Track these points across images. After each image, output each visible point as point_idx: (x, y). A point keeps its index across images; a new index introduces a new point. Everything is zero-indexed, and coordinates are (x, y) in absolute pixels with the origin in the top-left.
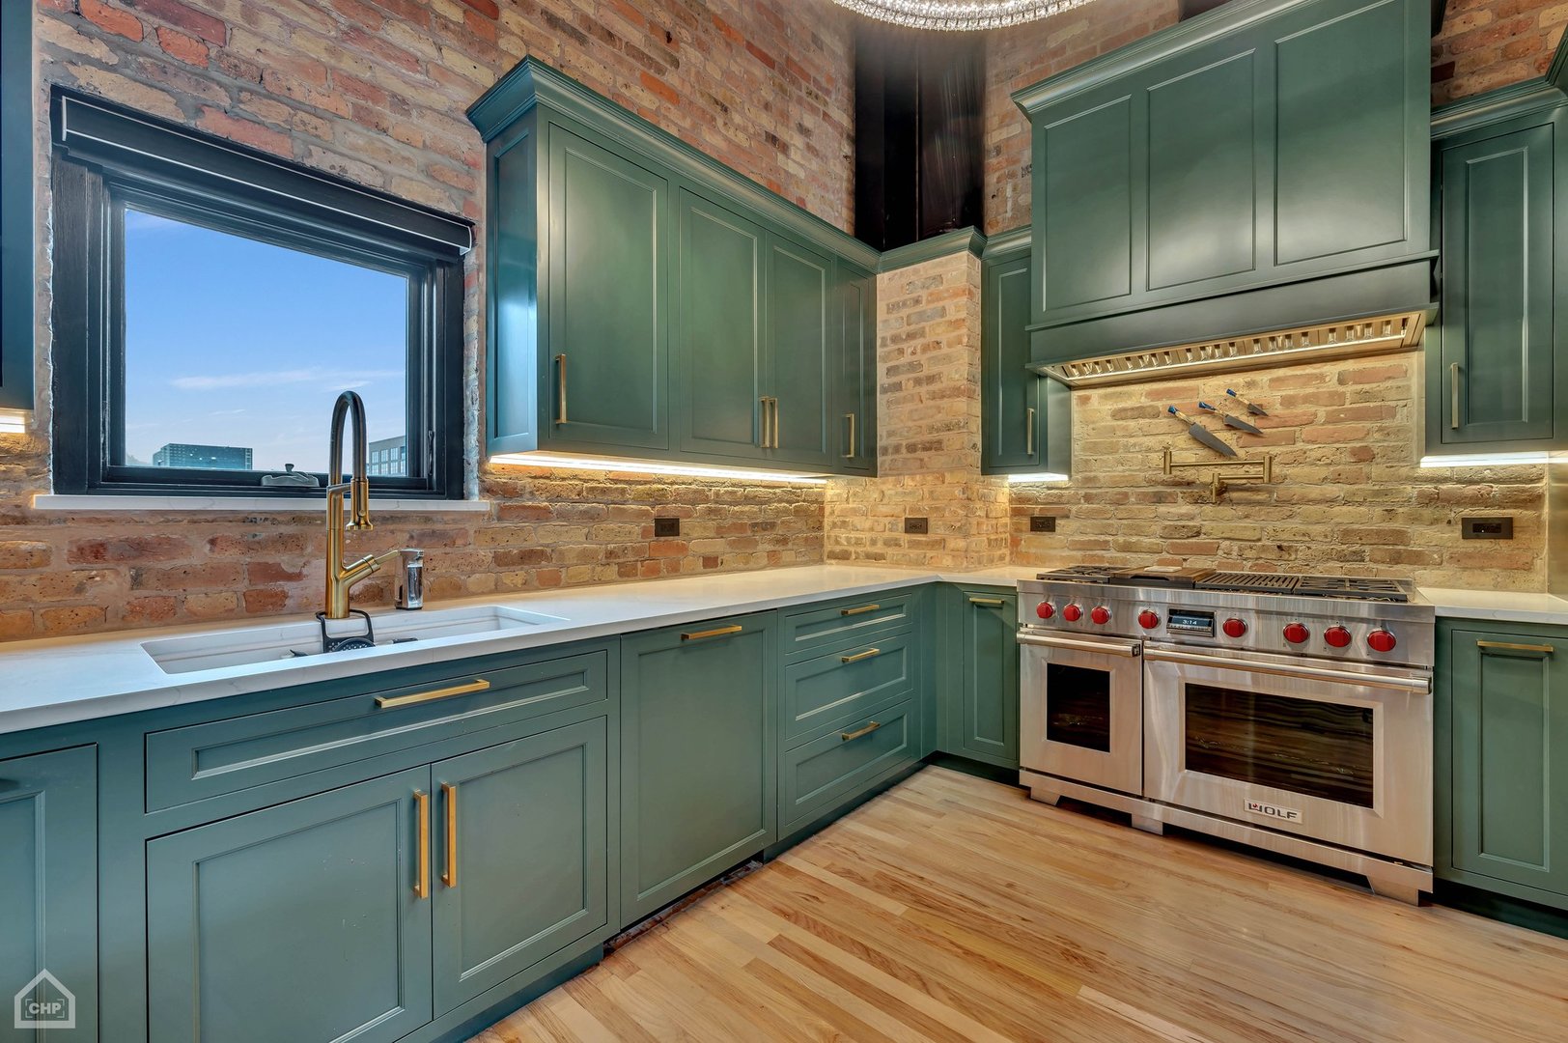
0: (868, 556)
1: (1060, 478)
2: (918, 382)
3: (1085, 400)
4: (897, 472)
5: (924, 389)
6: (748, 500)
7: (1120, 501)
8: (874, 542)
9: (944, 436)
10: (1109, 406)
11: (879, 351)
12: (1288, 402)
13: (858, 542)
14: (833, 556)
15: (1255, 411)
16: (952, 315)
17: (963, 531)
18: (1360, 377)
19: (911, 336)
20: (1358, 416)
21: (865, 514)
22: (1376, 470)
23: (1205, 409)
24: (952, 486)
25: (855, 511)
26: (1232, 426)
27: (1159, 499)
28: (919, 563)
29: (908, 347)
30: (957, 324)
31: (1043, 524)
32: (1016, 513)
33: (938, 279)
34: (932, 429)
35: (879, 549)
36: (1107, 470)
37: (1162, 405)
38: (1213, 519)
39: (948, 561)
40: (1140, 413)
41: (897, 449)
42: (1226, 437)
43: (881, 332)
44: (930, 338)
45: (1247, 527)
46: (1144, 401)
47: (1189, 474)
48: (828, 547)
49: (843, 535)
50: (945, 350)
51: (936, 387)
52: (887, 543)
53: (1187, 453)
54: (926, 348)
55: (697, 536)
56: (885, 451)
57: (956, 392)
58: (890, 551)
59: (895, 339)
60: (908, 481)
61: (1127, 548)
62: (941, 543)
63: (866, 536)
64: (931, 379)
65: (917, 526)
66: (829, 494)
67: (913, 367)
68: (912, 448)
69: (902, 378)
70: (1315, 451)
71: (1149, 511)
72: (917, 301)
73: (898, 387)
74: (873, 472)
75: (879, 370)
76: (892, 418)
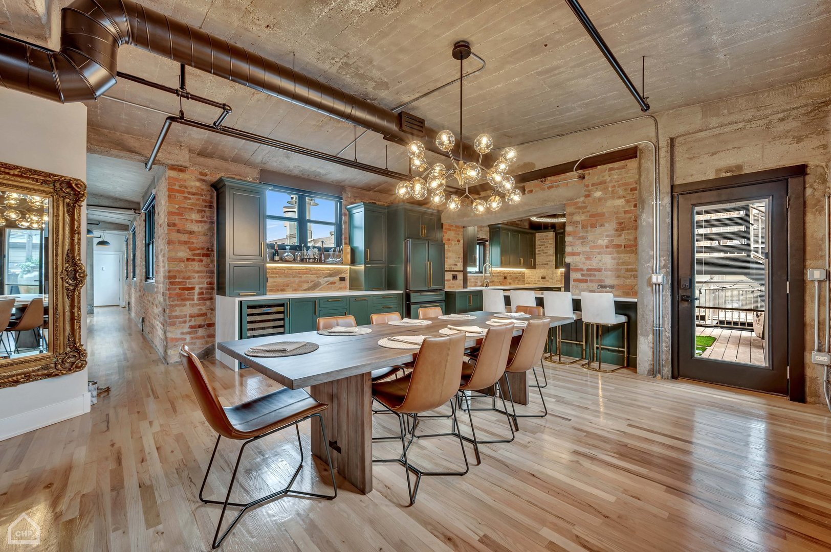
0: (534, 283)
2: (544, 253)
4: (540, 268)
5: (545, 254)
6: (515, 273)
8: (535, 281)
9: (548, 263)
11: (536, 247)
13: (532, 281)
14: (526, 284)
16: (550, 242)
17: (552, 279)
19: (542, 245)
21: (533, 276)
24: (550, 271)
25: (531, 275)
28: (544, 284)
29: (542, 247)
30: (551, 244)
33: (548, 236)
34: (546, 261)
35: (536, 282)
39: (549, 284)
41: (540, 264)
43: (536, 244)
44: (546, 246)
48: (526, 282)
49: (529, 280)
50: (550, 248)
51: (547, 254)
52: (538, 281)
54: (545, 248)
55: (509, 280)
56: (537, 265)
57: (551, 255)
58: (539, 282)
59: (539, 245)
60: (542, 270)
62: (548, 281)
63: (534, 280)
64: (546, 253)
65: (543, 278)
66: (526, 272)
67: (543, 250)
68: (542, 264)
69: (541, 252)
72: (543, 239)
73: (540, 254)
74: (535, 268)
75: (536, 250)
76: (539, 259)
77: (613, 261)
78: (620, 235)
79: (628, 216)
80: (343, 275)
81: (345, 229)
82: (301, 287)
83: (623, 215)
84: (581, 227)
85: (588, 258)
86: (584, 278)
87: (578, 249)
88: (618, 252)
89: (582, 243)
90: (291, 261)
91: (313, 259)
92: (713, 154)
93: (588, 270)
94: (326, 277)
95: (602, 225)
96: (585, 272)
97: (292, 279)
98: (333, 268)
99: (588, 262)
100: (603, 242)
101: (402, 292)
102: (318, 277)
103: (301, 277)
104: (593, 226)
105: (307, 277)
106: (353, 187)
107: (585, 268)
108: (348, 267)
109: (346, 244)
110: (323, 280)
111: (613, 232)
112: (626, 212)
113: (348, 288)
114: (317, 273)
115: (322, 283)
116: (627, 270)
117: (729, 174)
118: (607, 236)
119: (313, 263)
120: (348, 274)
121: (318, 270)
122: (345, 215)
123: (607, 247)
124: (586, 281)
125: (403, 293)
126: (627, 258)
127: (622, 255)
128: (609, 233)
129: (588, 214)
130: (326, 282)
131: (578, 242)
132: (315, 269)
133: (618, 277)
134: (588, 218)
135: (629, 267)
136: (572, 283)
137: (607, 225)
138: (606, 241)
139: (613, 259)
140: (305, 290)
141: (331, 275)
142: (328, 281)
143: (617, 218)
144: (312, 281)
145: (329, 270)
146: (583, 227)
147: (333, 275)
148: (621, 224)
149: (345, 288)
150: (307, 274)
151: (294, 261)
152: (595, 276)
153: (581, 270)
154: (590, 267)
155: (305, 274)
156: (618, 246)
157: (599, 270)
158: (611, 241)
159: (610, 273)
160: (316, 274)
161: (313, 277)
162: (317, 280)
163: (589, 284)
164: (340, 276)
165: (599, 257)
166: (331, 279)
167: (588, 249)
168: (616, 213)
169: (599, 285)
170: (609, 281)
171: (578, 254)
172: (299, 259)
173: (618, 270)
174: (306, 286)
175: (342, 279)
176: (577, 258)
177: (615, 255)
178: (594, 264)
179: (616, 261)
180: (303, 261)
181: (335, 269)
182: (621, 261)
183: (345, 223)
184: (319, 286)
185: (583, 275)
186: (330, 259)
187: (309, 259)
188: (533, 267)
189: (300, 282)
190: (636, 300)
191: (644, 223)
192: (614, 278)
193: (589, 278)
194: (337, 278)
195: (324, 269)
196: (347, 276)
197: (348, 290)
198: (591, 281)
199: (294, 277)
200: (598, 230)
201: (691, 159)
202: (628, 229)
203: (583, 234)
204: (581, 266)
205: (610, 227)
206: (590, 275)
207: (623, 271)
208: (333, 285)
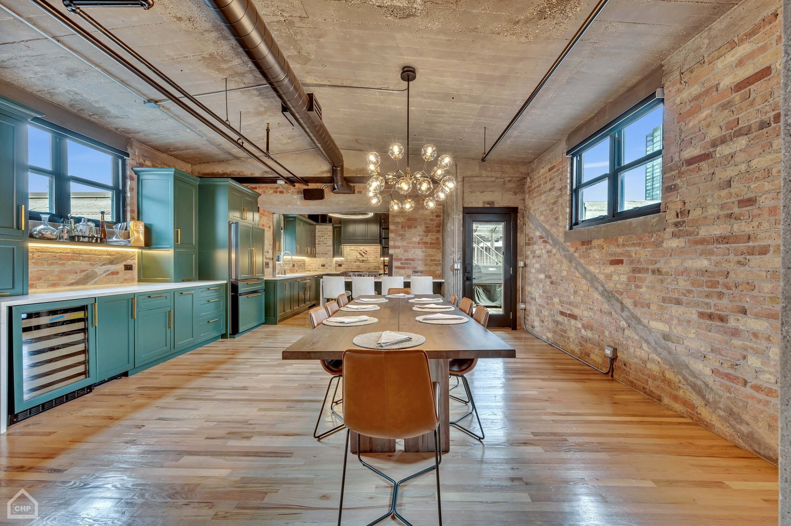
0: (314, 271)
1: (343, 259)
2: (323, 244)
3: (346, 247)
4: (320, 257)
5: (325, 245)
6: (300, 262)
7: (351, 262)
8: (315, 268)
9: (327, 252)
10: (350, 249)
11: (317, 238)
12: (370, 250)
13: (312, 268)
14: (307, 271)
15: (366, 251)
16: (329, 234)
17: (331, 266)
18: (376, 248)
19: (322, 236)
20: (376, 253)
21: (314, 264)
22: (378, 259)
23: (361, 250)
24: (329, 259)
25: (311, 263)
26: (364, 253)
27: (356, 262)
28: (324, 271)
29: (322, 238)
30: (330, 236)
31: (340, 265)
32: (336, 264)
33: (327, 229)
34: (325, 251)
35: (316, 269)
36: (349, 258)
37: (356, 249)
38: (362, 265)
39: (328, 271)
40: (353, 250)
41: (320, 254)
42: (363, 254)
43: (317, 235)
44: (325, 237)
45: (365, 266)
46: (353, 248)
47: (359, 259)
48: (305, 269)
49: (309, 267)
50: (328, 239)
53: (359, 256)
54: (325, 239)
55: (296, 268)
56: (317, 254)
57: (330, 246)
58: (319, 270)
59: (319, 236)
60: (322, 259)
61: (351, 269)
62: (327, 268)
64: (326, 243)
65: (323, 266)
66: (306, 260)
67: (322, 241)
68: (322, 254)
69: (320, 242)
70: (372, 256)
71: (354, 263)
72: (323, 231)
73: (320, 244)
74: (315, 257)
75: (317, 241)
76: (319, 249)
77: (423, 254)
78: (427, 236)
79: (432, 222)
80: (129, 262)
81: (132, 198)
82: (64, 280)
83: (429, 221)
84: (400, 227)
85: (406, 251)
86: (403, 265)
87: (398, 244)
88: (426, 248)
89: (402, 239)
90: (52, 239)
91: (89, 237)
92: (482, 192)
93: (406, 260)
94: (104, 265)
95: (415, 227)
96: (403, 261)
97: (47, 268)
98: (114, 251)
99: (406, 254)
100: (416, 239)
101: (225, 282)
102: (92, 265)
103: (63, 264)
104: (410, 227)
105: (74, 263)
106: (143, 143)
107: (404, 258)
108: (136, 250)
109: (132, 219)
110: (99, 270)
111: (422, 233)
112: (431, 220)
113: (137, 279)
114: (91, 259)
115: (98, 274)
116: (431, 260)
117: (488, 206)
118: (419, 235)
119: (89, 243)
120: (136, 261)
121: (93, 254)
122: (132, 179)
123: (419, 243)
124: (404, 268)
125: (226, 284)
126: (431, 252)
127: (428, 250)
128: (420, 233)
129: (406, 218)
130: (105, 272)
131: (399, 238)
132: (86, 253)
133: (426, 265)
134: (405, 221)
135: (433, 258)
136: (394, 270)
137: (418, 227)
138: (418, 239)
139: (423, 252)
140: (72, 284)
141: (111, 262)
142: (108, 271)
143: (426, 223)
144: (82, 271)
145: (109, 255)
146: (402, 227)
147: (114, 262)
148: (428, 227)
149: (132, 280)
150: (75, 260)
151: (58, 239)
152: (410, 264)
153: (401, 259)
154: (407, 258)
155: (69, 260)
156: (426, 243)
157: (413, 260)
158: (422, 239)
159: (420, 262)
160: (89, 259)
161: (84, 265)
162: (90, 268)
163: (406, 270)
164: (124, 263)
165: (413, 250)
166: (113, 268)
167: (405, 244)
168: (425, 219)
169: (413, 271)
170: (420, 268)
171: (399, 247)
172: (66, 236)
173: (426, 260)
174: (72, 278)
175: (128, 268)
176: (398, 251)
177: (424, 249)
178: (410, 255)
179: (424, 254)
180: (72, 239)
181: (118, 253)
182: (427, 254)
183: (132, 189)
184: (96, 278)
185: (402, 263)
186: (114, 239)
187: (84, 237)
188: (313, 255)
189: (61, 272)
190: (443, 281)
191: (449, 230)
192: (423, 266)
193: (406, 266)
194: (121, 267)
195: (101, 254)
196: (135, 263)
197: (137, 283)
198: (408, 268)
199: (52, 264)
200: (413, 230)
201: (471, 192)
202: (432, 232)
203: (402, 232)
204: (401, 257)
205: (420, 229)
206: (407, 264)
207: (429, 261)
208: (115, 276)
